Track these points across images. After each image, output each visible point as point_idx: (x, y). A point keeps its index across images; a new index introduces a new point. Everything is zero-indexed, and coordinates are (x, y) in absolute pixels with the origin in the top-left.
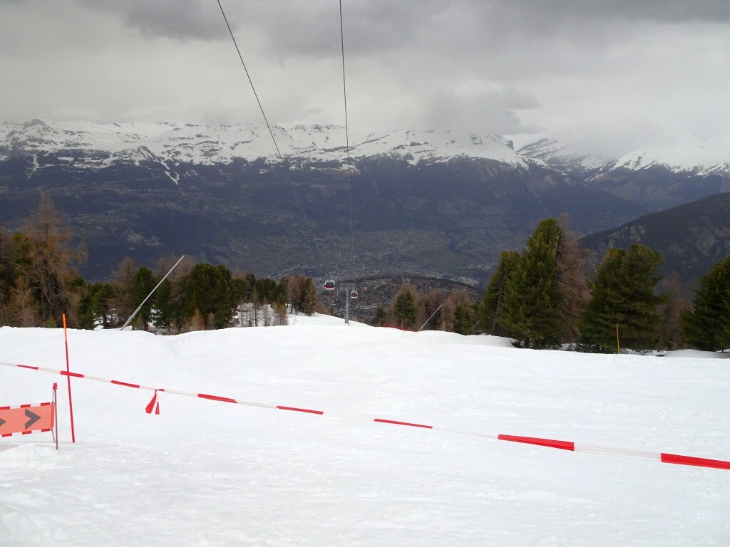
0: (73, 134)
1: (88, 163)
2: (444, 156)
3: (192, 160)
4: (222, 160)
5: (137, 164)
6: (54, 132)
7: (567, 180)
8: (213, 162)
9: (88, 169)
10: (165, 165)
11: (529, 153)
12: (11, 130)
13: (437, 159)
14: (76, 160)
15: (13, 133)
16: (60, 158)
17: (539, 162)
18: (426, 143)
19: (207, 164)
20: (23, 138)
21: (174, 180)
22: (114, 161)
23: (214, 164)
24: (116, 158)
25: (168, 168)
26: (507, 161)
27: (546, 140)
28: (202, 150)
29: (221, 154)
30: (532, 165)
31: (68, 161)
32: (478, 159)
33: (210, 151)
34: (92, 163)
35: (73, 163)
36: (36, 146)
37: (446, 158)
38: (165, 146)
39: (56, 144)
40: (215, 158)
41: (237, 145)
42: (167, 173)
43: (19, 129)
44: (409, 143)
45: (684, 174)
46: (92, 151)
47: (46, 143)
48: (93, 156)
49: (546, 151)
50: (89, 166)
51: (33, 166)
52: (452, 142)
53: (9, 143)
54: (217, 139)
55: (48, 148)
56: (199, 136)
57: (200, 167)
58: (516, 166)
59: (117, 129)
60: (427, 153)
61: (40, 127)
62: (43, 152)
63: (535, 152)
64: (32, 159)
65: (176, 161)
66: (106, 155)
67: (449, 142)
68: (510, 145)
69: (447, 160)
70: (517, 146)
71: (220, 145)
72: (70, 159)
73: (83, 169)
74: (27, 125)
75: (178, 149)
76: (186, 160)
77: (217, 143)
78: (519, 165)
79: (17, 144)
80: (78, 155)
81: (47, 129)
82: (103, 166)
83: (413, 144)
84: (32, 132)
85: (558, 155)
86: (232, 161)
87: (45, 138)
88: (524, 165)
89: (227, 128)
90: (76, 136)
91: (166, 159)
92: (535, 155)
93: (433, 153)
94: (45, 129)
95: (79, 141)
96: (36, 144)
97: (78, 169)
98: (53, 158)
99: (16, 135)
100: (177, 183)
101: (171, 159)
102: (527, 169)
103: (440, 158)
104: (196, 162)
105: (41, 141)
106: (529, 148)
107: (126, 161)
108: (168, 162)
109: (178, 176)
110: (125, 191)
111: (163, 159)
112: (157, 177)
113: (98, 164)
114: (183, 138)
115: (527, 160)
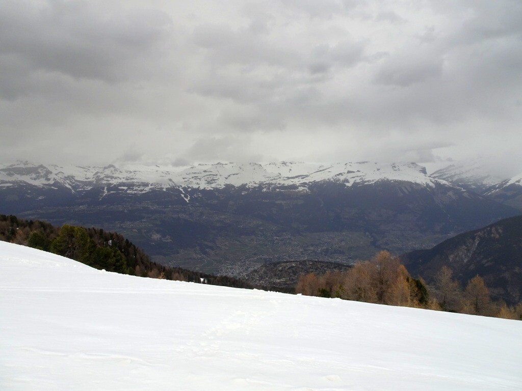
0: (131, 172)
1: (136, 190)
2: (371, 179)
3: (199, 187)
4: (218, 186)
5: (164, 190)
6: (120, 172)
7: (466, 195)
8: (212, 188)
9: (135, 194)
10: (182, 190)
11: (440, 176)
12: (96, 172)
13: (366, 182)
14: (129, 188)
15: (97, 173)
16: (119, 188)
17: (443, 182)
18: (358, 171)
19: (208, 189)
20: (102, 176)
21: (186, 200)
22: (151, 189)
23: (212, 189)
24: (152, 187)
25: (183, 192)
26: (418, 181)
27: (454, 166)
28: (206, 180)
29: (218, 182)
30: (437, 184)
31: (124, 189)
32: (395, 181)
33: (211, 180)
34: (138, 190)
35: (127, 190)
36: (109, 181)
37: (373, 181)
38: (184, 178)
39: (120, 179)
40: (214, 185)
41: (230, 176)
42: (183, 195)
43: (101, 170)
44: (346, 172)
46: (139, 183)
47: (115, 179)
48: (139, 186)
49: (453, 174)
50: (136, 192)
51: (104, 192)
52: (378, 170)
53: (94, 179)
54: (217, 173)
55: (114, 182)
56: (205, 171)
57: (204, 191)
58: (425, 186)
59: (157, 169)
60: (359, 178)
61: (112, 169)
62: (111, 184)
63: (445, 174)
64: (103, 189)
65: (189, 187)
66: (146, 185)
67: (376, 170)
68: (424, 171)
69: (373, 182)
70: (429, 172)
71: (218, 177)
72: (125, 188)
73: (132, 194)
74: (105, 168)
75: (192, 180)
76: (196, 186)
77: (216, 175)
78: (427, 185)
79: (99, 179)
80: (131, 186)
81: (116, 170)
82: (144, 192)
83: (349, 172)
84: (108, 172)
85: (464, 176)
86: (224, 187)
87: (115, 175)
88: (431, 184)
89: (224, 166)
90: (133, 173)
91: (183, 186)
92: (445, 177)
93: (364, 177)
94: (115, 170)
95: (134, 177)
96: (109, 179)
97: (129, 194)
98: (116, 188)
99: (99, 174)
100: (188, 202)
101: (186, 187)
102: (434, 187)
103: (368, 181)
104: (202, 188)
105: (112, 177)
106: (441, 173)
107: (158, 188)
108: (184, 189)
109: (189, 197)
110: (156, 207)
111: (181, 186)
112: (176, 198)
113: (141, 191)
114: (195, 173)
115: (433, 181)
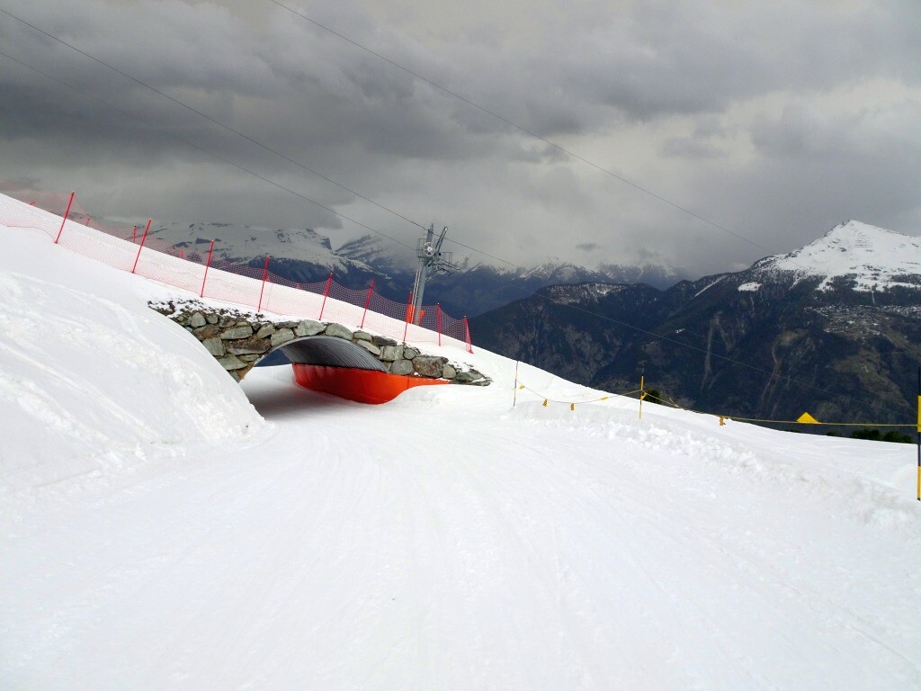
2: (242, 256)
7: (391, 284)
11: (351, 253)
13: (232, 261)
17: (359, 264)
18: (217, 240)
26: (322, 262)
27: (369, 237)
30: (351, 268)
32: (285, 261)
37: (246, 259)
44: (194, 240)
45: (507, 277)
49: (370, 251)
52: (253, 239)
58: (333, 269)
60: (220, 253)
63: (358, 251)
67: (249, 239)
68: (327, 244)
69: (247, 262)
70: (335, 245)
78: (336, 269)
83: (199, 241)
85: (383, 255)
88: (342, 268)
92: (357, 255)
93: (228, 252)
102: (346, 272)
103: (237, 259)
106: (351, 247)
115: (345, 262)
